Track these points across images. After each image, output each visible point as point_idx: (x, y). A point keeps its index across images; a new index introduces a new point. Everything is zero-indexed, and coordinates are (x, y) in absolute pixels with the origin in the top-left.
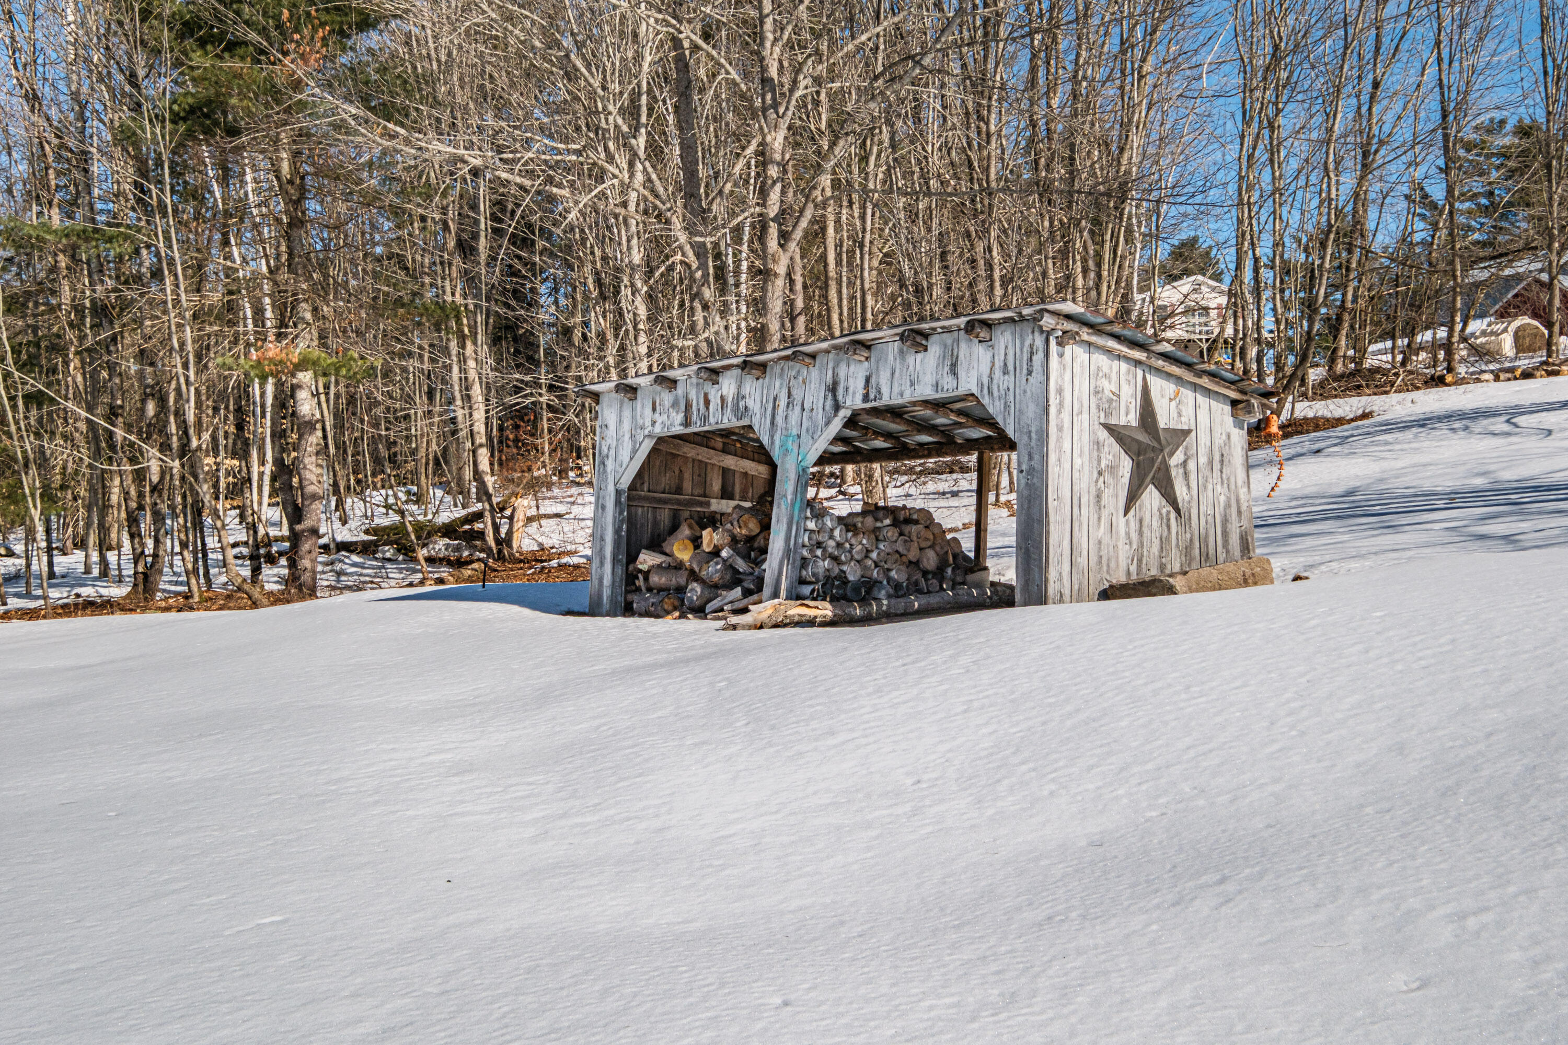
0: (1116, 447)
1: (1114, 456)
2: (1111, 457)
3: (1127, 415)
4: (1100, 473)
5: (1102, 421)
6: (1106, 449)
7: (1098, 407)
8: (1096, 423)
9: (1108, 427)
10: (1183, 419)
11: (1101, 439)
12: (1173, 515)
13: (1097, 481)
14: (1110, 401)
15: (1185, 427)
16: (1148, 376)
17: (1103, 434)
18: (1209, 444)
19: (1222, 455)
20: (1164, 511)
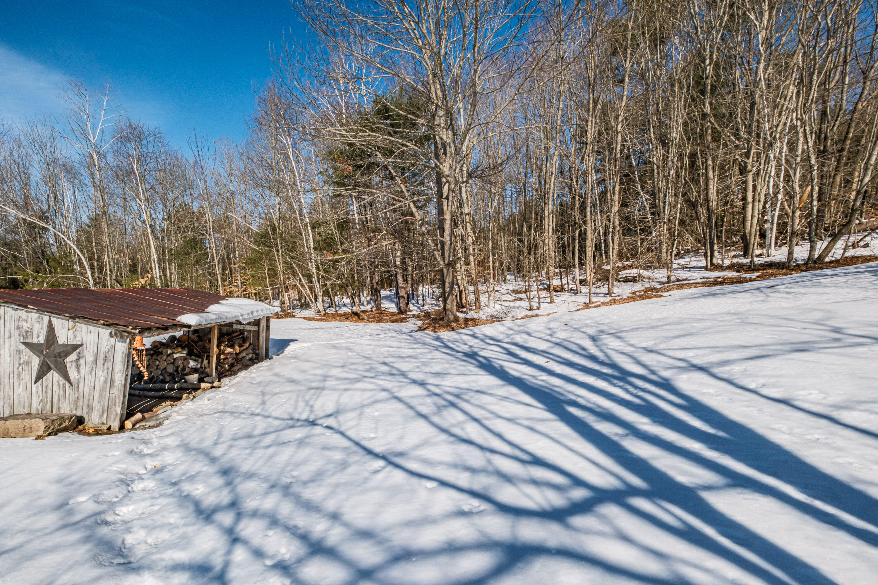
0: (30, 353)
1: (29, 357)
2: (27, 357)
3: (38, 337)
4: (20, 364)
5: (22, 341)
6: (24, 354)
7: (20, 335)
8: (18, 342)
9: (24, 343)
10: (77, 339)
11: (21, 349)
12: (68, 385)
13: (18, 368)
14: (27, 332)
15: (79, 343)
16: (52, 319)
17: (22, 347)
18: (96, 351)
19: (106, 357)
20: (61, 383)
